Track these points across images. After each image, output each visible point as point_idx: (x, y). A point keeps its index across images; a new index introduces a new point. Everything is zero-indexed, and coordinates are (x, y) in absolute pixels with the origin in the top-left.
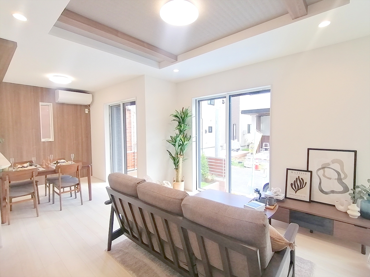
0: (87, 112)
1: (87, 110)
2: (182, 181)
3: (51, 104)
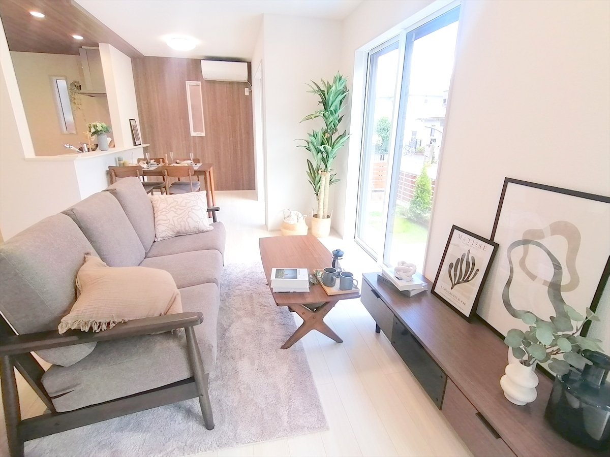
1: (247, 90)
2: (328, 217)
3: (200, 82)
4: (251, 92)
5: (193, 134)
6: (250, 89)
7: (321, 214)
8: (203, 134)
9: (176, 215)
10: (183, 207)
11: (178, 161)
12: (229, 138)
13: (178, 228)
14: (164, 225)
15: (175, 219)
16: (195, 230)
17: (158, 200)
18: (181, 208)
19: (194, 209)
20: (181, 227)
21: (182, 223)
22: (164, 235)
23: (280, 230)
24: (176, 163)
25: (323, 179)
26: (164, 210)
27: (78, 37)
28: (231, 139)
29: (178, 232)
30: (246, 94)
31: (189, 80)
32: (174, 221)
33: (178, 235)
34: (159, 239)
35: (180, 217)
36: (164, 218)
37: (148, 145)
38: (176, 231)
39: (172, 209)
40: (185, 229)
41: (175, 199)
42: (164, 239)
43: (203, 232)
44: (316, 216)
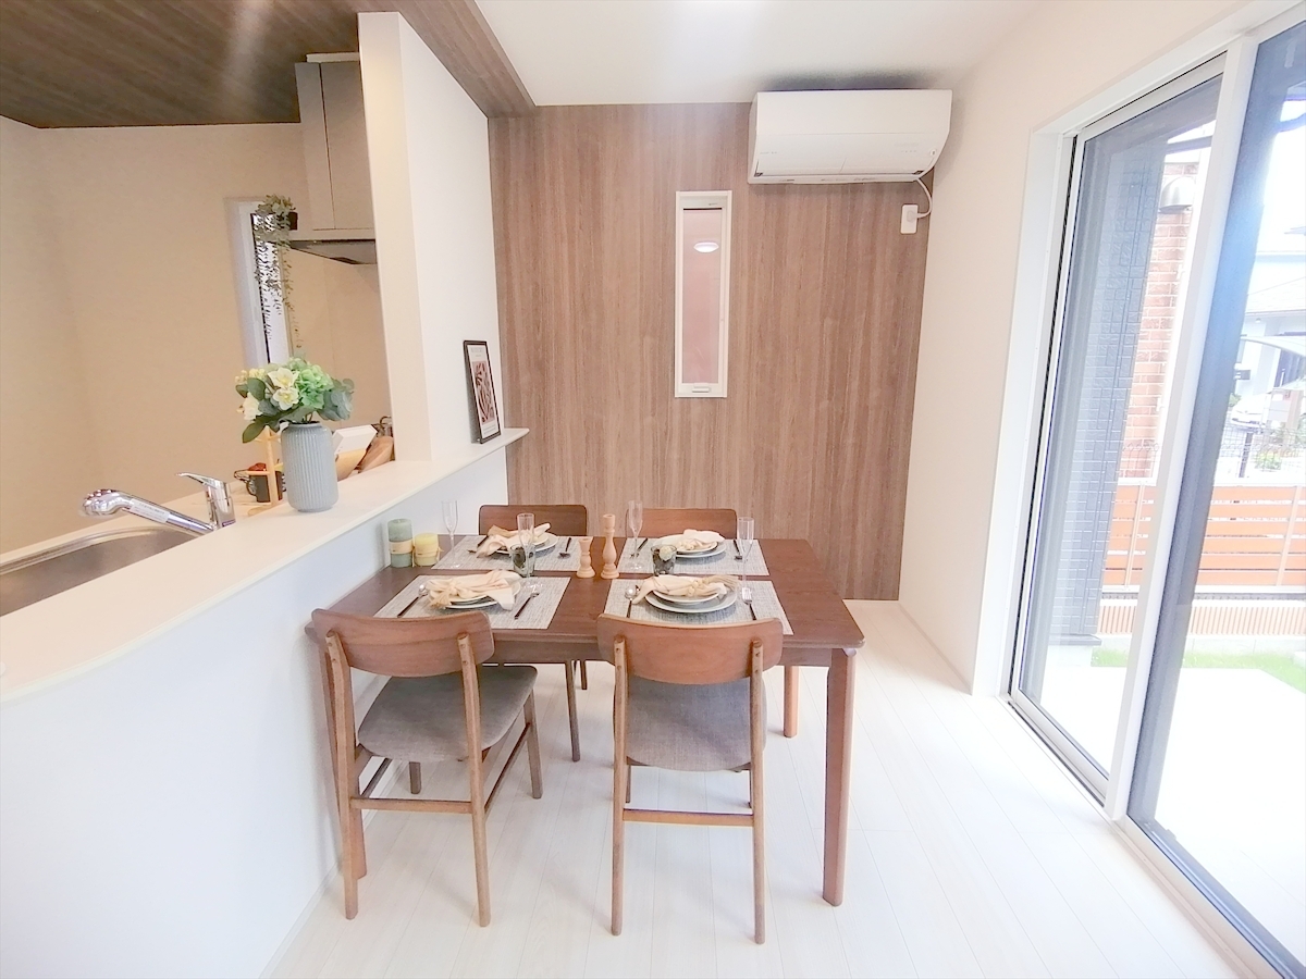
0: (908, 226)
1: (909, 213)
3: (731, 193)
4: (924, 222)
5: (682, 389)
6: (925, 208)
8: (719, 389)
12: (818, 402)
28: (825, 404)
30: (904, 230)
31: (691, 189)
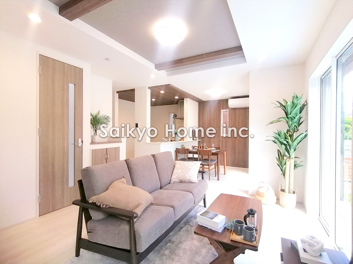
2: (294, 193)
3: (228, 110)
5: (222, 135)
7: (287, 190)
9: (182, 171)
10: (186, 168)
11: (207, 148)
13: (181, 178)
14: (176, 175)
15: (181, 173)
16: (188, 181)
17: (177, 163)
18: (185, 168)
19: (190, 170)
20: (182, 177)
21: (183, 176)
22: (174, 180)
23: (255, 196)
24: (206, 149)
25: (288, 163)
26: (178, 168)
27: (177, 97)
29: (181, 181)
31: (223, 109)
32: (180, 174)
33: (181, 182)
34: (172, 183)
35: (183, 172)
36: (177, 172)
37: (200, 140)
38: (180, 180)
39: (181, 168)
40: (184, 180)
41: (184, 164)
42: (174, 182)
43: (192, 183)
44: (283, 190)
